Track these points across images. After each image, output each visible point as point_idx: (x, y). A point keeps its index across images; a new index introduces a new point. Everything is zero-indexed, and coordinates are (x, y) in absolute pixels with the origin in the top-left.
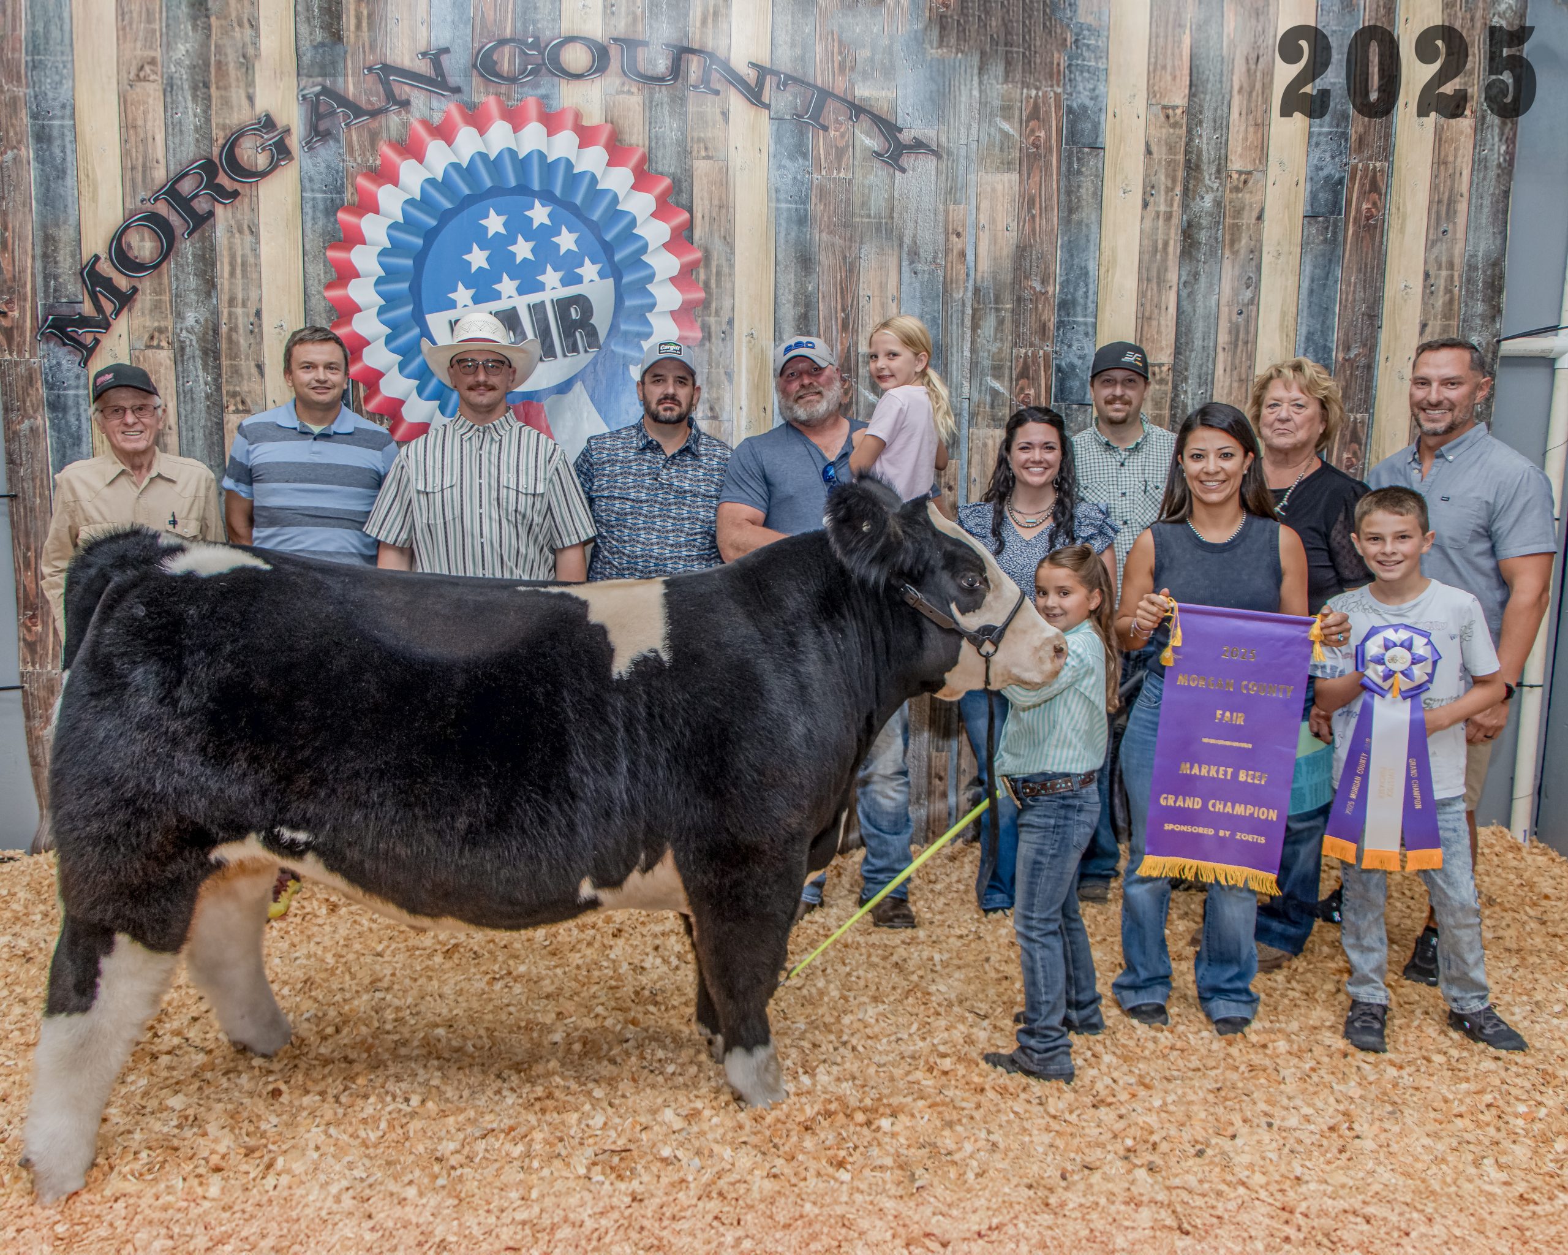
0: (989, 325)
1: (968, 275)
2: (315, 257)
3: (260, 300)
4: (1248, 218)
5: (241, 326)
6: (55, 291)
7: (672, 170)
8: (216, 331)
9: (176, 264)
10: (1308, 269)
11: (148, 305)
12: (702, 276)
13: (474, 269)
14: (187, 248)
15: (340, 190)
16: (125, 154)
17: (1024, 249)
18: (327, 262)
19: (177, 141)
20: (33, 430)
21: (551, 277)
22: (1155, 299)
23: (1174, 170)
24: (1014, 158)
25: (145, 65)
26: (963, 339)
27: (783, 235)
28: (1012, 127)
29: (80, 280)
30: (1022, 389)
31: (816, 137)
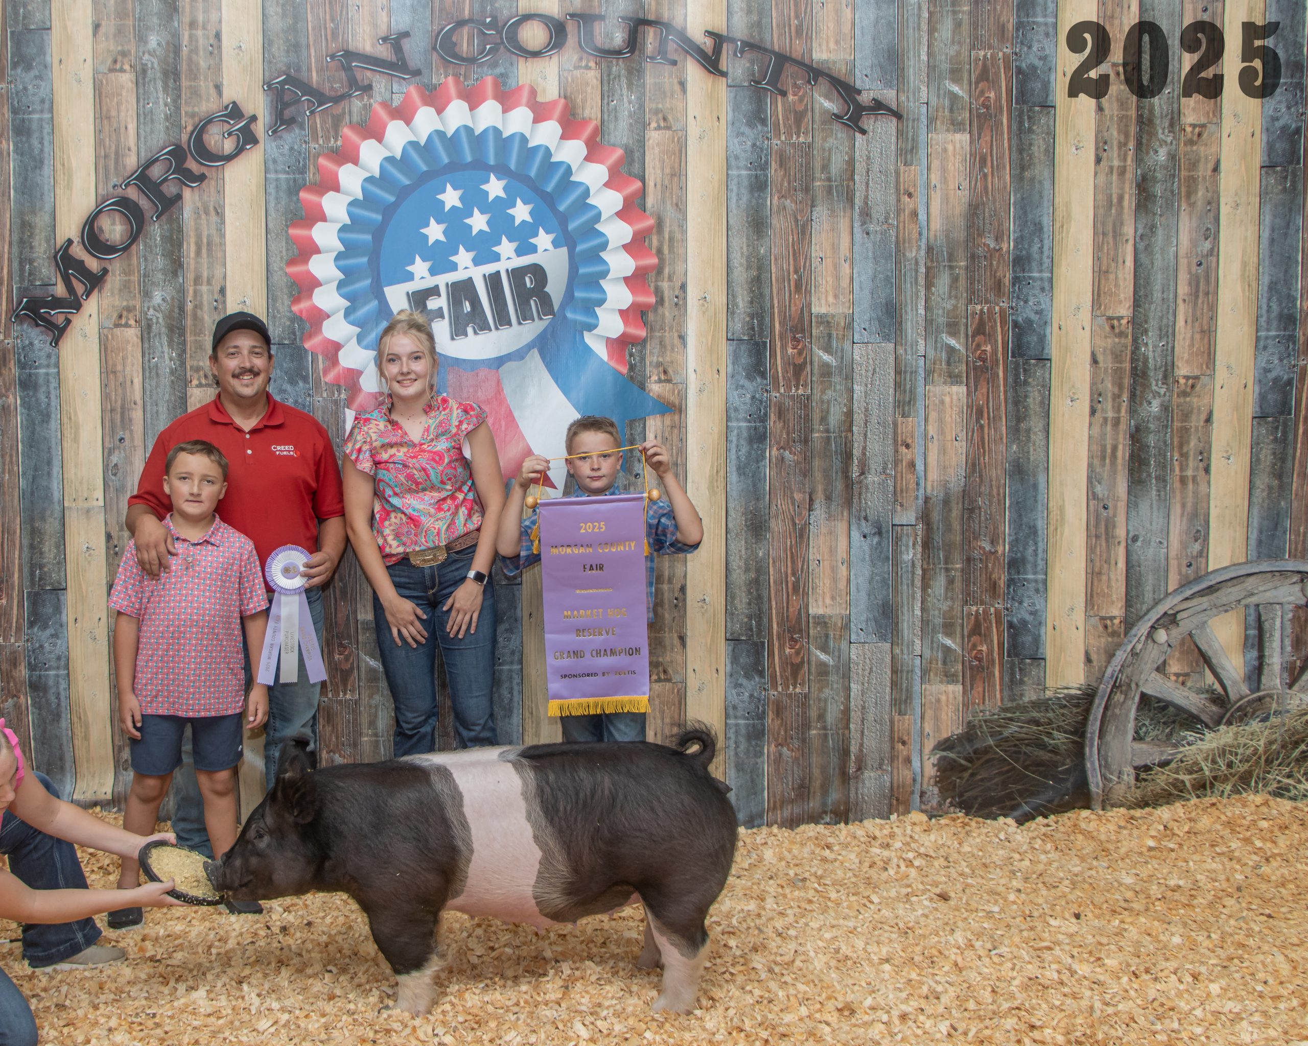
0: (943, 283)
1: (920, 234)
2: (277, 235)
3: (225, 277)
4: (1204, 170)
5: (205, 303)
6: (30, 274)
7: (625, 140)
8: (182, 309)
9: (145, 245)
10: (1268, 219)
11: (117, 285)
12: (655, 242)
13: (430, 241)
14: (156, 230)
15: (303, 171)
16: (99, 143)
17: (977, 207)
18: (288, 239)
19: (148, 129)
20: (5, 409)
21: (506, 248)
22: (1112, 253)
23: (1127, 126)
24: (963, 119)
25: (120, 58)
26: (917, 297)
27: (734, 200)
28: (962, 89)
29: (54, 263)
30: (978, 346)
31: (774, 102)
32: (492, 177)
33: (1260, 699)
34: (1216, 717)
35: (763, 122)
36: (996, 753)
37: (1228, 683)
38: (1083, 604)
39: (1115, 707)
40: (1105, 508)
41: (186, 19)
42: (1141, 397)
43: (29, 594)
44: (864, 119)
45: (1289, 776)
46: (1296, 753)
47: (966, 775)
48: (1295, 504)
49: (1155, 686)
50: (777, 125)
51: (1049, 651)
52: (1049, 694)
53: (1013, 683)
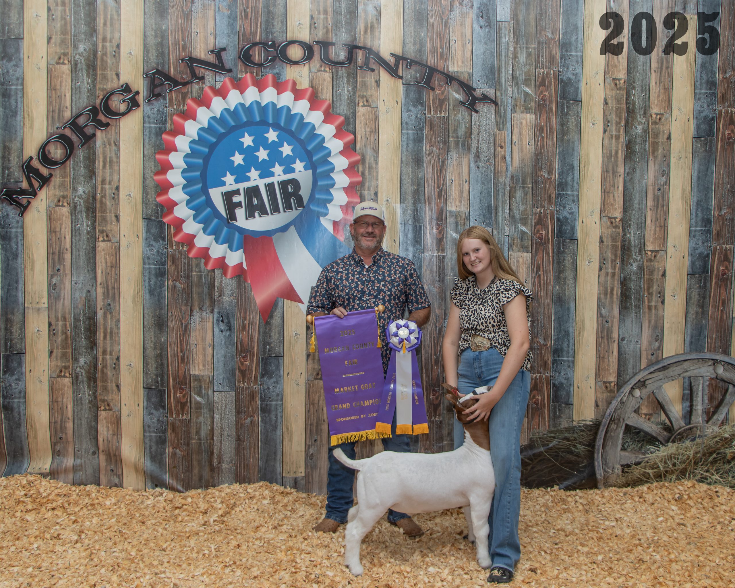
0: (519, 195)
1: (507, 169)
2: (149, 158)
3: (119, 181)
4: (662, 139)
5: (108, 195)
6: (8, 176)
7: (345, 112)
8: (94, 197)
9: (74, 162)
10: (696, 166)
11: (58, 183)
12: (361, 169)
13: (236, 165)
14: (81, 153)
15: (164, 123)
16: (49, 103)
17: (538, 155)
18: (155, 160)
19: (78, 97)
21: (278, 169)
22: (612, 182)
23: (620, 113)
24: (531, 107)
25: (62, 57)
26: (505, 203)
27: (405, 147)
28: (530, 90)
29: (22, 170)
30: (538, 231)
31: (428, 94)
32: (271, 129)
33: (690, 429)
34: (666, 438)
35: (422, 104)
36: (545, 456)
37: (673, 420)
38: (594, 375)
39: (611, 432)
40: (607, 322)
41: (100, 37)
42: (627, 262)
43: (4, 355)
44: (477, 104)
45: (707, 471)
46: (711, 459)
47: (529, 468)
48: (710, 322)
49: (634, 420)
50: (429, 107)
51: (575, 400)
52: (575, 424)
53: (555, 417)
